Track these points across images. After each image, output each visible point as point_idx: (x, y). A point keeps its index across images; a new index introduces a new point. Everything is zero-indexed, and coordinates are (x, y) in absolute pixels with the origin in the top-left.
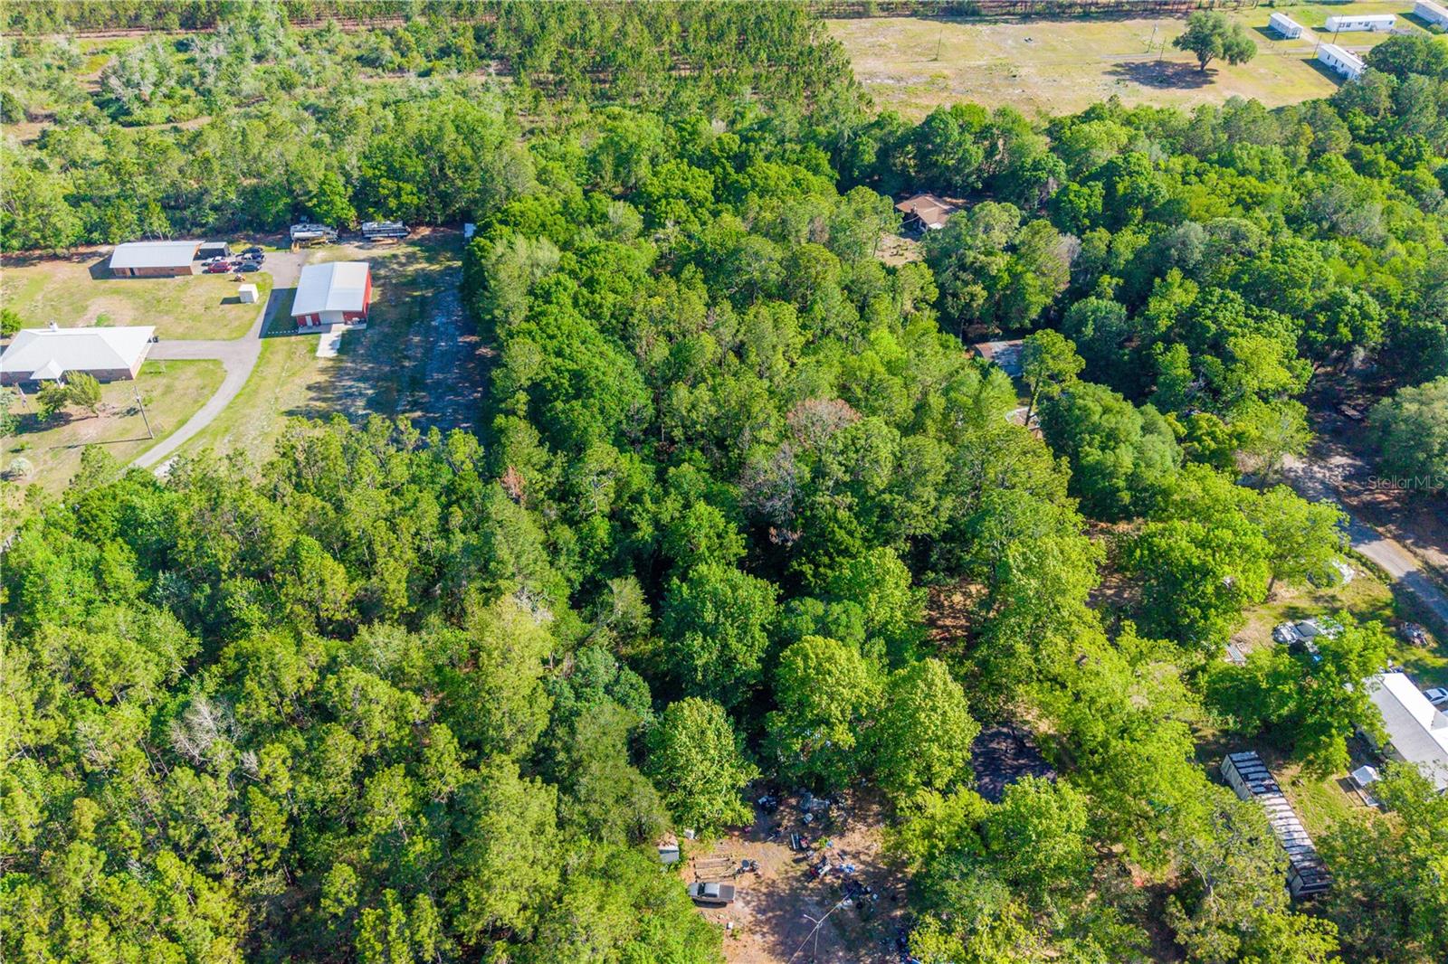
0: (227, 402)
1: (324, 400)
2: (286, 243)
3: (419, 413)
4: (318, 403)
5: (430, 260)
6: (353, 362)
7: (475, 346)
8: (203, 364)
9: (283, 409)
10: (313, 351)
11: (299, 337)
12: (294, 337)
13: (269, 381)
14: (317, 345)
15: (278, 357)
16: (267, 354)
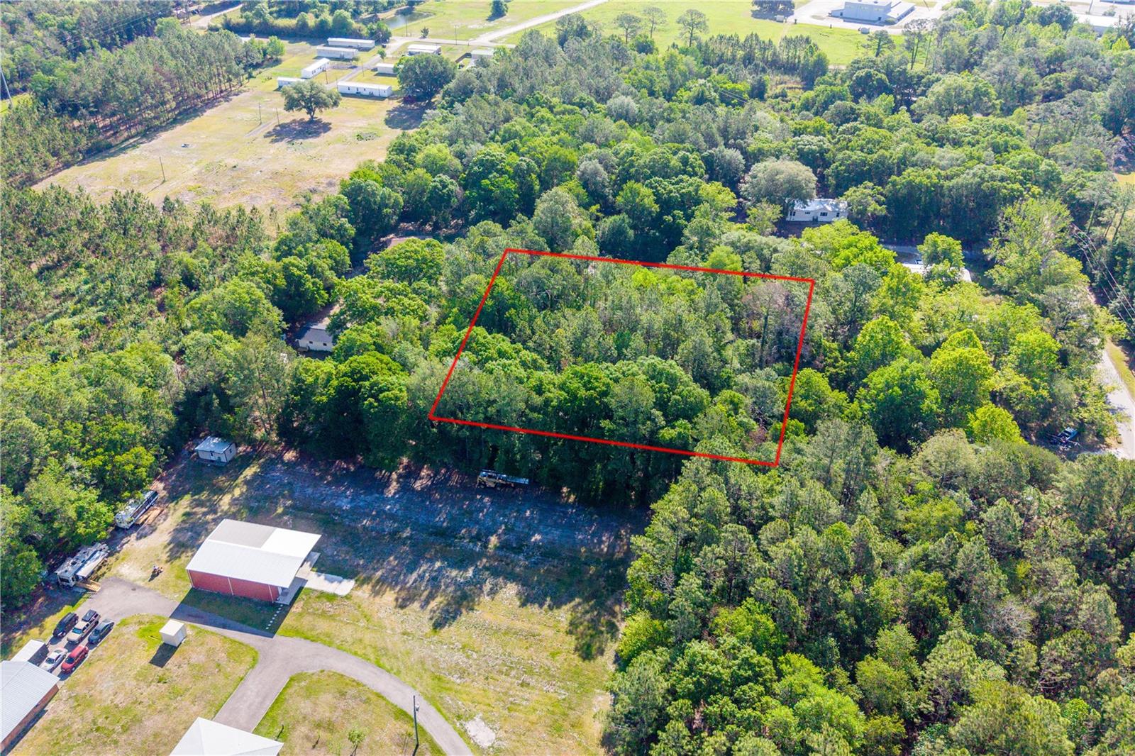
0: (386, 675)
1: (431, 597)
2: (73, 591)
3: (494, 540)
4: (433, 604)
5: (221, 491)
6: (376, 570)
7: (405, 488)
8: (290, 691)
9: (428, 628)
10: (332, 597)
11: (295, 605)
12: (293, 609)
13: (368, 637)
14: (322, 593)
15: (323, 626)
16: (309, 634)
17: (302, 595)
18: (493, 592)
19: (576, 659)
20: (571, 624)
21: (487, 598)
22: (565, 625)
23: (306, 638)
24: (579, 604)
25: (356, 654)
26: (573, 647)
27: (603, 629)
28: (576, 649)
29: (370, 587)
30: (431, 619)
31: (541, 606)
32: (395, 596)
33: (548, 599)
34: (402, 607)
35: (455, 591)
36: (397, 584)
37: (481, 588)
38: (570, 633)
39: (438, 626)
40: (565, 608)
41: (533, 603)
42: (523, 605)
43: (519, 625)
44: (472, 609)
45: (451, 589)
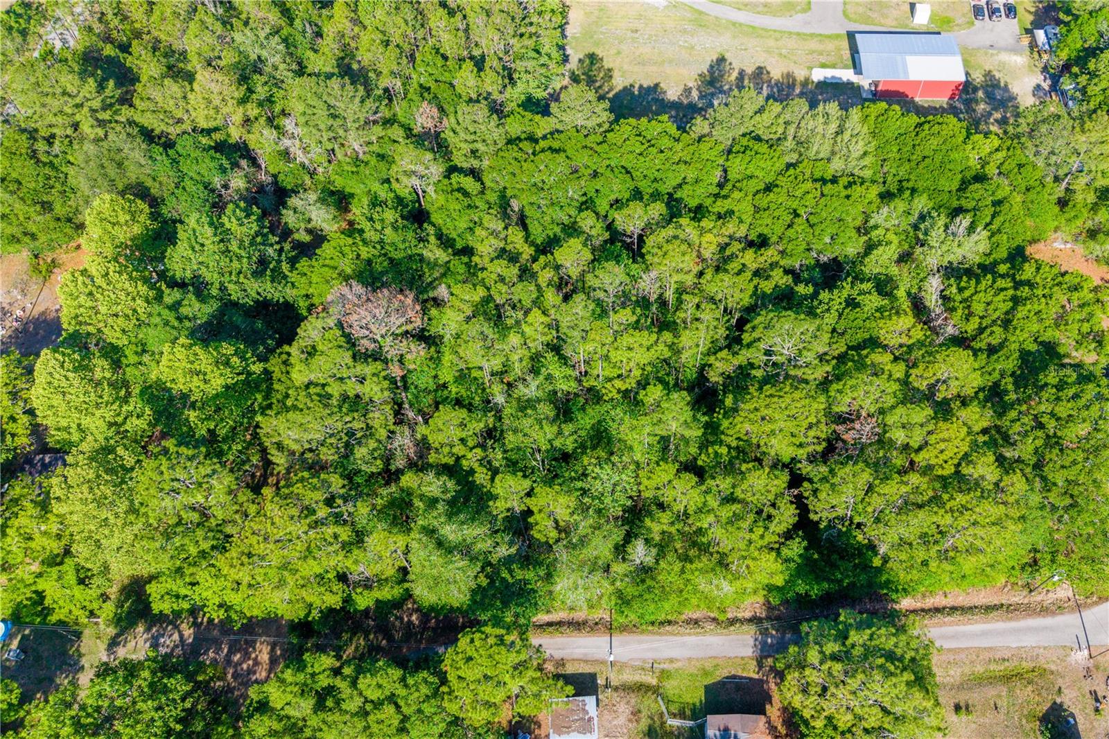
0: (742, 21)
1: (739, 78)
4: (734, 75)
9: (728, 55)
10: (823, 66)
11: (849, 56)
12: (848, 52)
13: (771, 43)
14: (834, 68)
15: (813, 45)
16: (819, 38)
17: (850, 63)
18: (688, 91)
19: (599, 52)
20: (611, 77)
21: (691, 85)
22: (616, 74)
23: (821, 35)
24: (607, 93)
25: (775, 31)
26: (605, 60)
27: (583, 77)
28: (602, 59)
29: (798, 79)
30: (730, 64)
31: (641, 87)
32: (771, 75)
33: (636, 93)
34: (760, 68)
35: (721, 86)
36: (776, 84)
37: (700, 92)
38: (610, 70)
39: (722, 60)
40: (620, 87)
41: (649, 88)
42: (657, 85)
43: (654, 68)
44: (700, 75)
45: (726, 87)
